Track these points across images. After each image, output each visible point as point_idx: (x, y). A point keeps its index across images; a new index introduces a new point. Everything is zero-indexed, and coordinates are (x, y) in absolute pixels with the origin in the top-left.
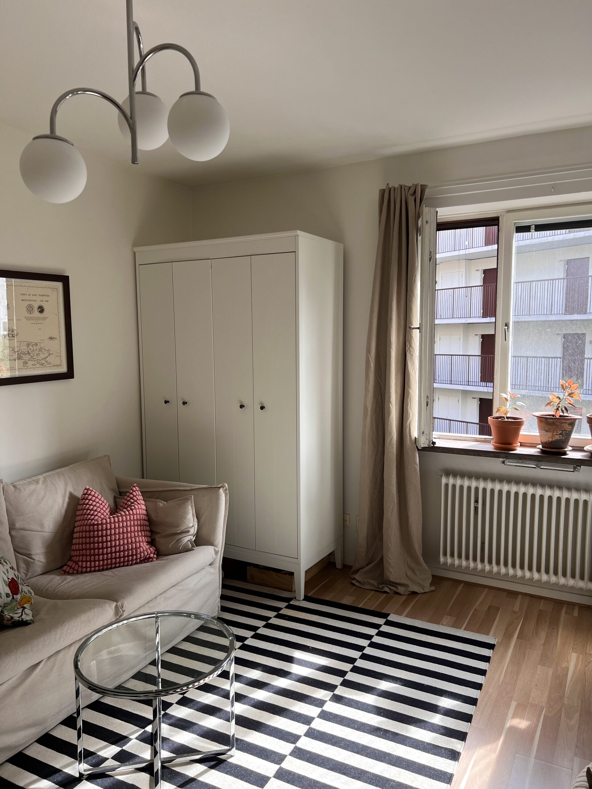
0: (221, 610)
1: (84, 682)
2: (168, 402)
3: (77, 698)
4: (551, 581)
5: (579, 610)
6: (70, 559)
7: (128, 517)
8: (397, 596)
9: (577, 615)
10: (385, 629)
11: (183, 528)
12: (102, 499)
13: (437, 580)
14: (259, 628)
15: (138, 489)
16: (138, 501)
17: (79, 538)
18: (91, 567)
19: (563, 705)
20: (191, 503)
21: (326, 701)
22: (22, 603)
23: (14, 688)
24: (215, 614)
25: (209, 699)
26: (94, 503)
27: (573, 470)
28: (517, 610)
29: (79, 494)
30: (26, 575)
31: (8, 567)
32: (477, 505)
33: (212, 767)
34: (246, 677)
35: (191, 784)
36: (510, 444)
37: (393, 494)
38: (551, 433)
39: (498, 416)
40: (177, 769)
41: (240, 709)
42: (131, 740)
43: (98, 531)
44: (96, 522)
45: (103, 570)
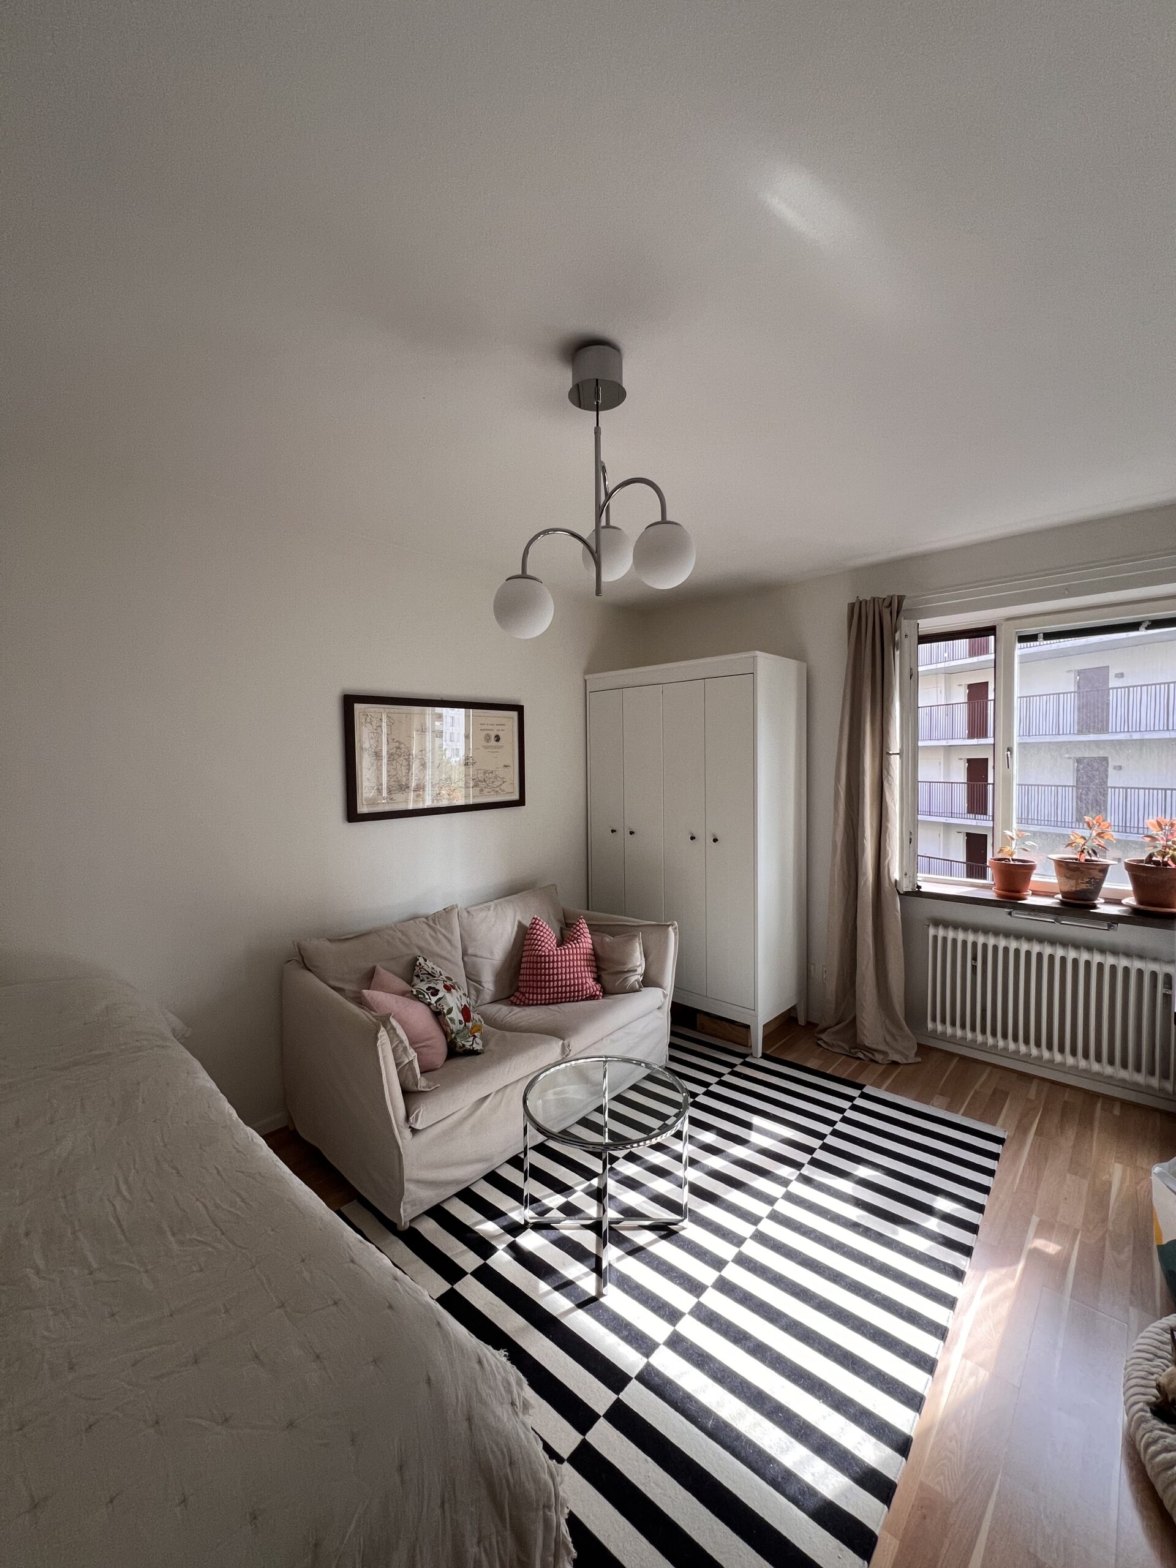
0: (669, 1060)
1: (532, 1123)
2: (615, 831)
3: (524, 1136)
4: (1080, 1066)
5: (1121, 1107)
6: (517, 990)
7: (575, 950)
8: (873, 1065)
9: (1118, 1114)
10: (860, 1102)
11: (630, 966)
12: (550, 930)
13: (923, 1050)
14: (712, 1084)
15: (584, 921)
16: (585, 934)
17: (527, 968)
18: (537, 1000)
19: (1106, 1232)
20: (639, 940)
21: (791, 1181)
22: (473, 1032)
23: (465, 1119)
24: (663, 1063)
25: (658, 1159)
26: (542, 934)
27: (1107, 928)
28: (1033, 1098)
29: (527, 923)
30: (476, 1002)
31: (461, 993)
32: (975, 963)
33: (663, 1237)
34: (699, 1140)
35: (640, 1253)
36: (1019, 892)
37: (868, 943)
38: (1074, 881)
39: (1000, 857)
40: (624, 1233)
41: (693, 1175)
42: (575, 1192)
43: (545, 962)
44: (543, 954)
45: (549, 1004)
